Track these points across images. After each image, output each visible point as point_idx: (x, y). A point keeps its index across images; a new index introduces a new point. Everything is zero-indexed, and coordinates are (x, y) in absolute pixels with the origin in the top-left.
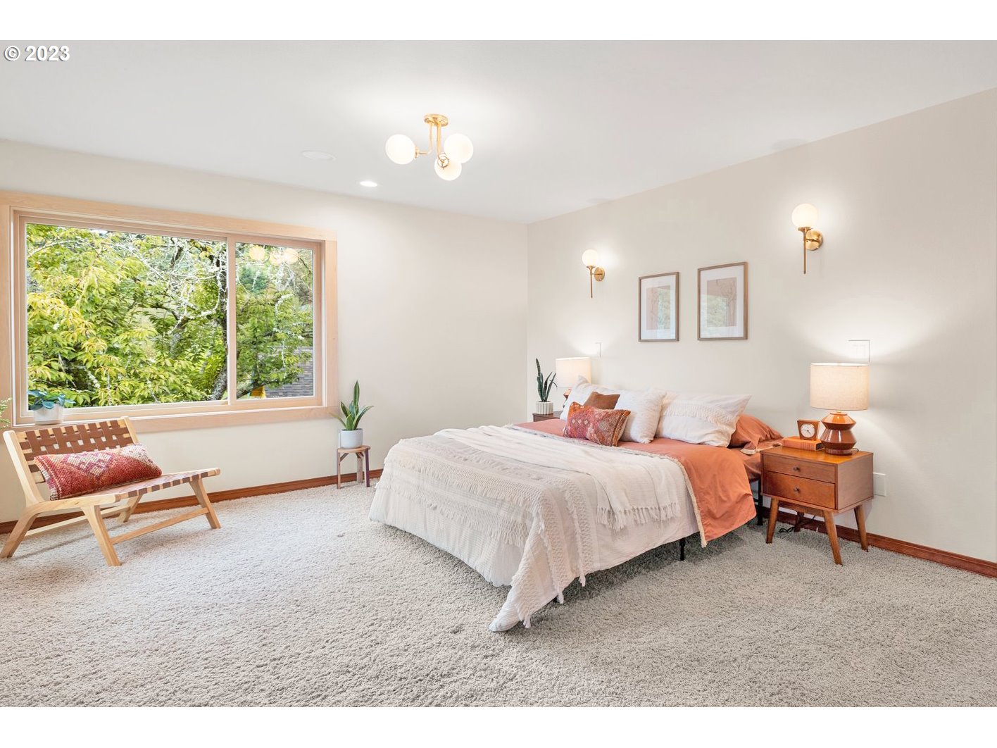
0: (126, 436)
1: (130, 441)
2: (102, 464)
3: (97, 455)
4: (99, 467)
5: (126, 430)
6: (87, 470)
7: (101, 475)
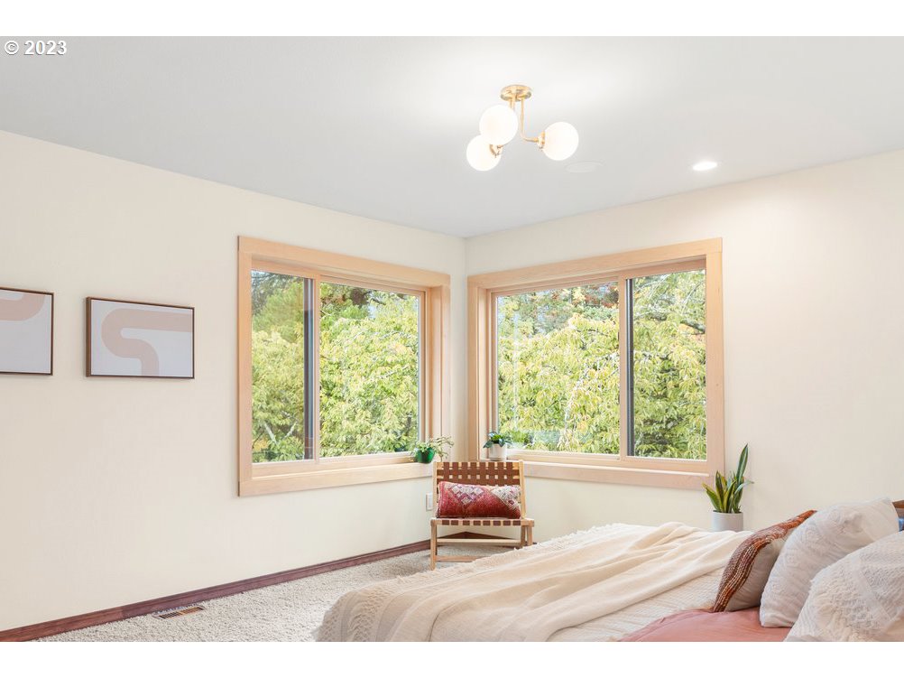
0: (515, 477)
1: (517, 482)
2: (473, 497)
3: (473, 489)
4: (469, 498)
5: (517, 473)
6: (459, 499)
7: (469, 505)
